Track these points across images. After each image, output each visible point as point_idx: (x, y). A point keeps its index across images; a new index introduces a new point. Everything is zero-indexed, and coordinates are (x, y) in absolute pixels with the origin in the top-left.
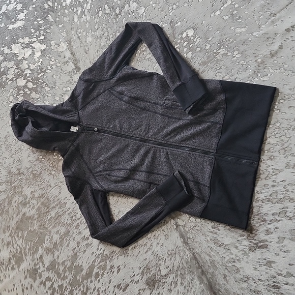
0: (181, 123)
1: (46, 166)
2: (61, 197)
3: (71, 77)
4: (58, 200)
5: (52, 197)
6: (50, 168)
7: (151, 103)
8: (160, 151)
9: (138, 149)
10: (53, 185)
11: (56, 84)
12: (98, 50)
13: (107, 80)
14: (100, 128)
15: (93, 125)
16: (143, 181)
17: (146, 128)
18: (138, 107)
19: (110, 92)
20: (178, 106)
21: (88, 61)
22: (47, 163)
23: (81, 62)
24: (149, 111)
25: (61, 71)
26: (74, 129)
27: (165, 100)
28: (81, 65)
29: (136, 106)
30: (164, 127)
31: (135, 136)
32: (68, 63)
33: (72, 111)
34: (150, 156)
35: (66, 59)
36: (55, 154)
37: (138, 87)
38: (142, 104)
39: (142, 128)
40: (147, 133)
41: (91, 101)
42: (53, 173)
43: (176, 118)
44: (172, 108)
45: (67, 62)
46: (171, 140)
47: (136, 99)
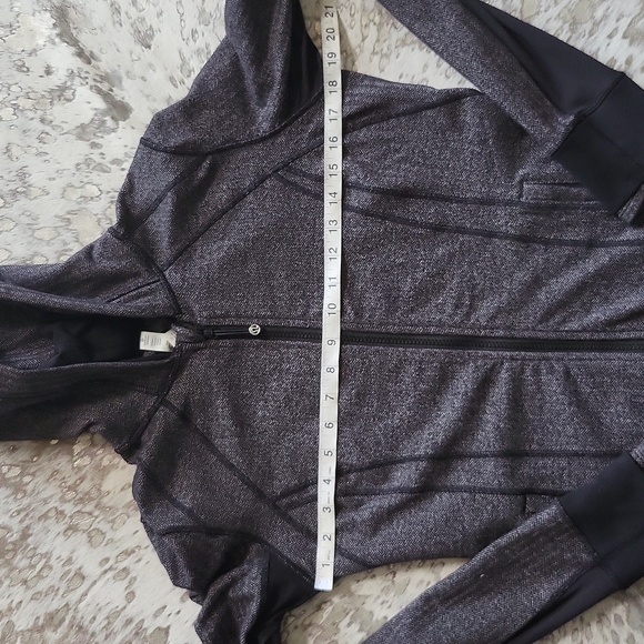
0: (602, 257)
1: (45, 501)
2: (142, 608)
3: (94, 145)
4: (129, 621)
5: (99, 619)
6: (69, 509)
7: (464, 201)
8: (536, 372)
9: (444, 378)
10: (92, 570)
11: (31, 180)
12: (194, 32)
13: (263, 139)
14: (270, 322)
15: (238, 316)
16: (493, 492)
17: (460, 296)
18: (415, 224)
19: (287, 183)
20: (577, 197)
21: (158, 78)
22: (51, 490)
23: (126, 83)
24: (461, 230)
25: (41, 127)
26: (156, 342)
27: (521, 182)
28: (127, 92)
29: (406, 222)
30: (537, 282)
31: (420, 330)
32: (68, 94)
33: (137, 275)
34: (499, 392)
35: (57, 79)
36: (77, 448)
37: (397, 151)
38: (431, 212)
39: (446, 299)
40: (468, 315)
41: (208, 227)
42: (84, 522)
43: (575, 243)
44: (554, 207)
45: (62, 89)
46: (574, 325)
47: (404, 194)
